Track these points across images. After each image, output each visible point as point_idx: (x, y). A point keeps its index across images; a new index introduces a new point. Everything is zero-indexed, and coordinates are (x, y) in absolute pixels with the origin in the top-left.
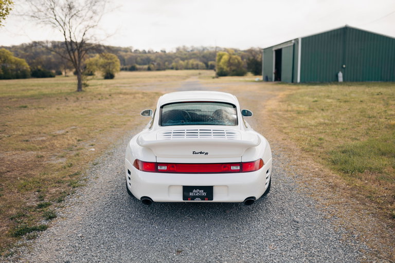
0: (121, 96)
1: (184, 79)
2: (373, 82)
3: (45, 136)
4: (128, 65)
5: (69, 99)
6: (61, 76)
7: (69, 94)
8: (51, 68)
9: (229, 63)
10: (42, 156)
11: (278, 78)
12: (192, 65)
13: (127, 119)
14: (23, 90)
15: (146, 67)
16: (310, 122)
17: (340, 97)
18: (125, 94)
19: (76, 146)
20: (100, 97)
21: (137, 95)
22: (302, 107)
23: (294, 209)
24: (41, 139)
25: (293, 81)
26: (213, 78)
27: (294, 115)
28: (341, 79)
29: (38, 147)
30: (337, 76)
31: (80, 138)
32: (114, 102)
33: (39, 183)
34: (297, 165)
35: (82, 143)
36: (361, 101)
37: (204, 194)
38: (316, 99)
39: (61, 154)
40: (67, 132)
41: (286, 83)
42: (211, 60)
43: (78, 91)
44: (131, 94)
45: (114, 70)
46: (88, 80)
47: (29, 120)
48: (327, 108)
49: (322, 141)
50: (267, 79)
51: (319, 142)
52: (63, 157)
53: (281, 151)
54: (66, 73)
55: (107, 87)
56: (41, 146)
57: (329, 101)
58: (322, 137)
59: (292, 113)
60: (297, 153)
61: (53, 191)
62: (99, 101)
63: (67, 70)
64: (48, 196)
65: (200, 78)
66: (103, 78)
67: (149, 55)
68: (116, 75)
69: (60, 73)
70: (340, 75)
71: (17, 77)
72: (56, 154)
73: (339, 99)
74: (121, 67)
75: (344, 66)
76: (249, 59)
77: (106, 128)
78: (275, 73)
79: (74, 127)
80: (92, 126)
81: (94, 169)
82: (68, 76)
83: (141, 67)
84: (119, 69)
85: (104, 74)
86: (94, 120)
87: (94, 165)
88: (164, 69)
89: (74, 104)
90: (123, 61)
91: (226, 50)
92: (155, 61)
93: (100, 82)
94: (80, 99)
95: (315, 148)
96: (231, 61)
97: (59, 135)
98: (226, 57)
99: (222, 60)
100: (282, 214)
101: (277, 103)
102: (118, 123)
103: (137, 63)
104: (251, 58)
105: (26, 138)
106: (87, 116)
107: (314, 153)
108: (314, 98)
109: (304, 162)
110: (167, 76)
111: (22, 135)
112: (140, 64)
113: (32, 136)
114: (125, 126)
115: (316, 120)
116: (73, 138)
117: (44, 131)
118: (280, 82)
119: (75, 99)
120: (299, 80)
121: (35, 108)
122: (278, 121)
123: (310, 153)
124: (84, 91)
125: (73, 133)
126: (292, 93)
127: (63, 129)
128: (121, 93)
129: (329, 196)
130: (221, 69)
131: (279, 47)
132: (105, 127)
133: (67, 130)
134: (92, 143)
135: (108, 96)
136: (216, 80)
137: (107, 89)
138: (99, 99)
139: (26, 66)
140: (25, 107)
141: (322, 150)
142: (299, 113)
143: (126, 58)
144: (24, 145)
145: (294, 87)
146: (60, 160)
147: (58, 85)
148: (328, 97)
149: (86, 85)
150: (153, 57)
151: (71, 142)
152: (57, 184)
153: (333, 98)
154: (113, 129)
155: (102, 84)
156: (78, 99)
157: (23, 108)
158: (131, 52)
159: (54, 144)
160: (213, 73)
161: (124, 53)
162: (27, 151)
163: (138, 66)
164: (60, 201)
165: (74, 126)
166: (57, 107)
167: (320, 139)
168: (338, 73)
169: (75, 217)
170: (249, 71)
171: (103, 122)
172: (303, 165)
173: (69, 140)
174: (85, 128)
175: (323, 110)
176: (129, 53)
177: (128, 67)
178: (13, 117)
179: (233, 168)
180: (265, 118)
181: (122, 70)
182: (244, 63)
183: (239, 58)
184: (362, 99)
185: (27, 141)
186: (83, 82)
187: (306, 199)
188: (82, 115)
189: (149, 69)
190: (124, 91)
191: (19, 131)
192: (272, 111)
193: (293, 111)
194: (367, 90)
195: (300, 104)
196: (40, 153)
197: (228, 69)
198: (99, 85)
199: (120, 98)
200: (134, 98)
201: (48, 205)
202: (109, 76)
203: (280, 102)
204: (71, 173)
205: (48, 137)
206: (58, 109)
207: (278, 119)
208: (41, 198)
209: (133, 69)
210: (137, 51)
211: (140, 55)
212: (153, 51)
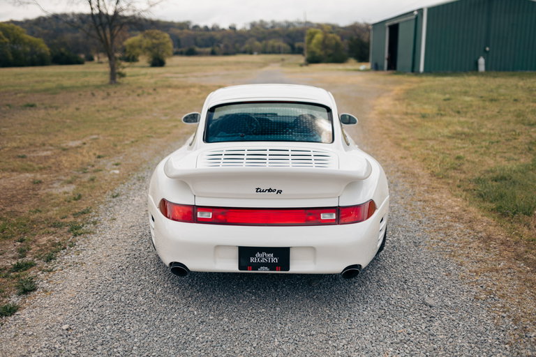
0: (170, 90)
1: (261, 67)
2: (528, 72)
3: (51, 150)
5: (96, 94)
6: (93, 62)
7: (98, 87)
8: (79, 51)
9: (324, 44)
10: (40, 182)
11: (392, 65)
12: (273, 47)
13: (174, 124)
14: (37, 82)
15: (209, 50)
16: (441, 131)
17: (484, 94)
18: (177, 87)
19: (93, 166)
20: (140, 91)
21: (192, 89)
22: (429, 109)
23: (423, 280)
24: (45, 153)
25: (414, 70)
26: (301, 65)
27: (418, 120)
28: (482, 68)
29: (36, 166)
30: (476, 64)
31: (101, 154)
32: (158, 99)
33: (25, 225)
34: (425, 201)
35: (103, 161)
36: (516, 100)
37: (275, 260)
38: (447, 96)
39: (69, 178)
40: (84, 144)
41: (403, 73)
42: (298, 41)
43: (111, 83)
44: (184, 87)
45: (164, 54)
46: (124, 67)
47: (33, 125)
48: (465, 110)
49: (461, 161)
50: (377, 67)
51: (457, 162)
52: (70, 182)
53: (399, 177)
54: (99, 58)
55: (152, 78)
56: (41, 166)
57: (467, 99)
58: (462, 154)
59: (413, 117)
60: (426, 180)
61: (44, 240)
62: (138, 98)
63: (101, 55)
64: (34, 248)
65: (283, 66)
66: (149, 65)
67: (213, 33)
68: (168, 61)
69: (91, 59)
70: (482, 61)
71: (33, 63)
72: (63, 178)
73: (482, 97)
74: (175, 50)
75: (487, 49)
76: (351, 39)
77: (142, 137)
78: (388, 59)
79: (95, 137)
80: (121, 135)
81: (111, 204)
82: (101, 62)
83: (202, 50)
84: (171, 53)
85: (151, 59)
86: (126, 126)
87: (114, 197)
88: (234, 53)
89: (102, 102)
90: (177, 41)
91: (319, 26)
92: (220, 42)
93: (144, 71)
94: (112, 94)
95: (452, 173)
96: (327, 42)
97: (72, 148)
98: (319, 36)
99: (314, 41)
100: (404, 289)
101: (391, 103)
102: (159, 131)
103: (196, 44)
104: (355, 37)
105: (22, 152)
106: (117, 120)
107: (451, 181)
108: (445, 94)
109: (436, 196)
110: (238, 63)
111: (18, 147)
112: (201, 46)
113: (33, 149)
114: (168, 135)
115: (450, 128)
116: (91, 154)
117: (51, 142)
118: (394, 72)
119: (105, 94)
120: (422, 69)
121: (46, 108)
122: (393, 128)
123: (444, 180)
124: (119, 84)
125: (92, 146)
126: (412, 87)
127: (78, 139)
128: (169, 87)
129: (481, 255)
130: (313, 53)
131: (395, 22)
132: (140, 135)
133: (84, 141)
134: (117, 161)
135: (151, 91)
136: (306, 68)
137: (152, 81)
138: (138, 95)
139: (45, 49)
140: (32, 106)
141: (463, 176)
142: (424, 116)
143: (181, 37)
144: (18, 163)
145: (415, 79)
146: (66, 188)
147: (85, 74)
148: (466, 93)
149: (123, 75)
150: (218, 36)
151: (86, 160)
152: (52, 229)
153: (472, 95)
154: (152, 140)
155: (145, 74)
156: (108, 94)
157: (28, 108)
158: (188, 29)
159: (61, 161)
160: (301, 59)
161: (178, 31)
162: (20, 173)
163: (197, 49)
164: (49, 260)
165: (95, 134)
166: (77, 106)
167: (459, 158)
168: (479, 58)
169: (66, 290)
170: (351, 56)
171: (137, 129)
172: (434, 200)
173: (84, 156)
174: (109, 138)
175: (459, 112)
176: (185, 31)
177: (184, 50)
178: (11, 120)
179: (324, 216)
180: (374, 125)
181: (176, 54)
182: (345, 44)
183: (338, 38)
184: (516, 97)
185: (23, 157)
186: (117, 71)
187: (443, 262)
188: (109, 119)
189: (213, 53)
190: (176, 83)
191: (15, 142)
192: (382, 114)
193: (415, 114)
194: (521, 83)
195: (425, 104)
196: (39, 177)
197: (322, 53)
198: (143, 75)
199: (168, 93)
200: (188, 93)
201: (30, 265)
202: (158, 62)
203: (396, 100)
204: (77, 210)
205: (55, 151)
206: (77, 109)
207: (394, 126)
208: (23, 253)
209: (191, 53)
210: (196, 27)
211: (201, 33)
212: (218, 27)
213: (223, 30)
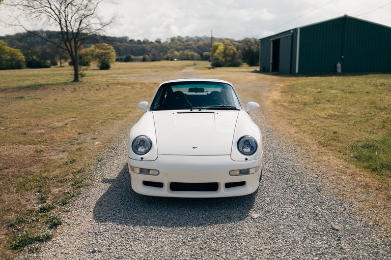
0: (119, 86)
1: (181, 69)
3: (43, 129)
4: (123, 55)
5: (66, 89)
6: (57, 66)
7: (66, 84)
8: (46, 59)
9: (225, 54)
10: (42, 151)
11: (276, 68)
12: (188, 55)
13: (128, 110)
14: (18, 81)
15: (141, 57)
17: (344, 88)
18: (123, 84)
19: (77, 140)
20: (97, 87)
21: (136, 85)
22: (307, 98)
24: (39, 131)
25: (291, 72)
26: (209, 68)
28: (339, 70)
29: (36, 140)
30: (335, 67)
31: (81, 131)
32: (112, 93)
33: (39, 181)
34: (318, 162)
35: (83, 137)
36: (367, 92)
38: (319, 90)
39: (61, 149)
40: (67, 124)
41: (283, 73)
42: (206, 51)
43: (75, 81)
44: (129, 84)
45: (110, 61)
46: (84, 70)
47: (26, 111)
48: (333, 99)
50: (264, 70)
52: (64, 152)
54: (61, 63)
55: (103, 77)
56: (39, 140)
57: (334, 92)
59: (297, 104)
60: (315, 148)
61: (56, 191)
62: (98, 92)
63: (62, 61)
64: (50, 197)
65: (196, 69)
66: (98, 68)
67: (144, 45)
68: (112, 65)
69: (55, 64)
70: (339, 65)
71: (12, 67)
72: (57, 148)
73: (343, 90)
74: (118, 57)
75: (343, 57)
76: (244, 49)
77: (107, 120)
78: (273, 64)
79: (74, 119)
80: (92, 118)
82: (63, 67)
83: (136, 57)
84: (114, 60)
85: (100, 64)
86: (94, 112)
87: (99, 161)
88: (159, 60)
89: (72, 95)
90: (118, 52)
91: (221, 40)
92: (150, 52)
93: (96, 72)
94: (78, 89)
96: (227, 52)
97: (58, 127)
98: (221, 47)
99: (218, 51)
100: (317, 220)
101: (280, 94)
102: (119, 115)
103: (132, 54)
104: (247, 48)
105: (24, 130)
106: (86, 107)
108: (317, 88)
109: (325, 158)
110: (163, 67)
111: (19, 127)
112: (135, 55)
113: (30, 128)
114: (126, 118)
115: (325, 112)
116: (73, 131)
117: (42, 123)
118: (278, 73)
119: (73, 90)
120: (297, 71)
121: (32, 99)
123: (328, 148)
124: (81, 82)
125: (73, 126)
126: (292, 84)
127: (62, 121)
128: (118, 84)
130: (217, 59)
131: (277, 38)
132: (106, 118)
133: (66, 122)
134: (93, 137)
135: (105, 87)
136: (212, 70)
137: (104, 79)
138: (97, 90)
139: (21, 56)
140: (22, 98)
142: (305, 104)
143: (121, 48)
144: (22, 138)
146: (61, 156)
147: (54, 75)
148: (331, 88)
149: (83, 76)
150: (148, 47)
151: (71, 135)
152: (60, 183)
153: (336, 89)
154: (115, 121)
155: (98, 75)
156: (75, 90)
157: (19, 99)
158: (126, 42)
159: (53, 137)
160: (208, 64)
161: (118, 44)
162: (25, 145)
163: (133, 57)
164: (64, 204)
165: (73, 118)
166: (54, 98)
167: (335, 132)
168: (337, 63)
170: (244, 62)
171: (103, 114)
173: (69, 133)
174: (84, 120)
175: (329, 101)
176: (124, 43)
177: (124, 57)
178: (9, 108)
181: (117, 60)
182: (240, 54)
183: (235, 49)
184: (367, 90)
185: (25, 134)
186: (79, 72)
188: (80, 106)
189: (144, 60)
190: (122, 81)
191: (17, 124)
192: (274, 102)
193: (299, 102)
194: (368, 81)
195: (304, 95)
196: (39, 147)
197: (224, 60)
198: (96, 75)
199: (118, 88)
200: (133, 88)
201: (50, 208)
202: (105, 66)
203: (282, 92)
204: (75, 171)
205: (47, 129)
206: (55, 100)
208: (43, 199)
209: (128, 60)
210: (132, 41)
211: (135, 45)
212: (148, 41)
213: (151, 42)
